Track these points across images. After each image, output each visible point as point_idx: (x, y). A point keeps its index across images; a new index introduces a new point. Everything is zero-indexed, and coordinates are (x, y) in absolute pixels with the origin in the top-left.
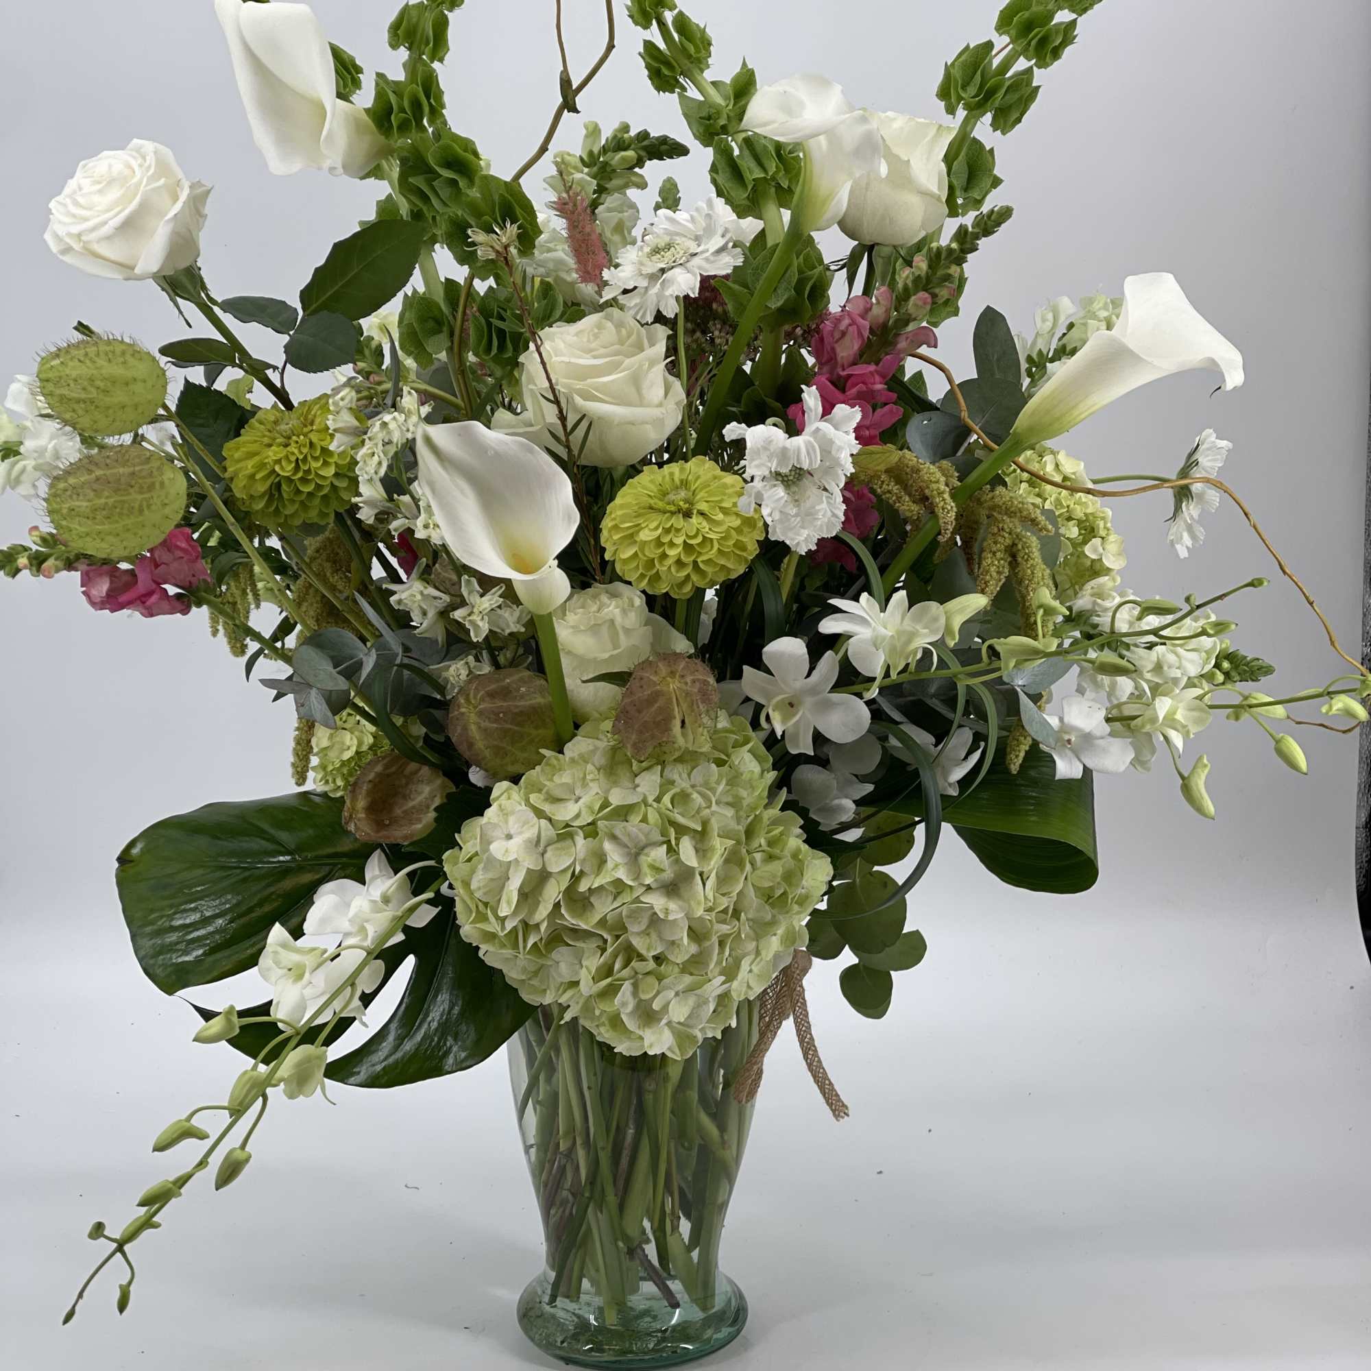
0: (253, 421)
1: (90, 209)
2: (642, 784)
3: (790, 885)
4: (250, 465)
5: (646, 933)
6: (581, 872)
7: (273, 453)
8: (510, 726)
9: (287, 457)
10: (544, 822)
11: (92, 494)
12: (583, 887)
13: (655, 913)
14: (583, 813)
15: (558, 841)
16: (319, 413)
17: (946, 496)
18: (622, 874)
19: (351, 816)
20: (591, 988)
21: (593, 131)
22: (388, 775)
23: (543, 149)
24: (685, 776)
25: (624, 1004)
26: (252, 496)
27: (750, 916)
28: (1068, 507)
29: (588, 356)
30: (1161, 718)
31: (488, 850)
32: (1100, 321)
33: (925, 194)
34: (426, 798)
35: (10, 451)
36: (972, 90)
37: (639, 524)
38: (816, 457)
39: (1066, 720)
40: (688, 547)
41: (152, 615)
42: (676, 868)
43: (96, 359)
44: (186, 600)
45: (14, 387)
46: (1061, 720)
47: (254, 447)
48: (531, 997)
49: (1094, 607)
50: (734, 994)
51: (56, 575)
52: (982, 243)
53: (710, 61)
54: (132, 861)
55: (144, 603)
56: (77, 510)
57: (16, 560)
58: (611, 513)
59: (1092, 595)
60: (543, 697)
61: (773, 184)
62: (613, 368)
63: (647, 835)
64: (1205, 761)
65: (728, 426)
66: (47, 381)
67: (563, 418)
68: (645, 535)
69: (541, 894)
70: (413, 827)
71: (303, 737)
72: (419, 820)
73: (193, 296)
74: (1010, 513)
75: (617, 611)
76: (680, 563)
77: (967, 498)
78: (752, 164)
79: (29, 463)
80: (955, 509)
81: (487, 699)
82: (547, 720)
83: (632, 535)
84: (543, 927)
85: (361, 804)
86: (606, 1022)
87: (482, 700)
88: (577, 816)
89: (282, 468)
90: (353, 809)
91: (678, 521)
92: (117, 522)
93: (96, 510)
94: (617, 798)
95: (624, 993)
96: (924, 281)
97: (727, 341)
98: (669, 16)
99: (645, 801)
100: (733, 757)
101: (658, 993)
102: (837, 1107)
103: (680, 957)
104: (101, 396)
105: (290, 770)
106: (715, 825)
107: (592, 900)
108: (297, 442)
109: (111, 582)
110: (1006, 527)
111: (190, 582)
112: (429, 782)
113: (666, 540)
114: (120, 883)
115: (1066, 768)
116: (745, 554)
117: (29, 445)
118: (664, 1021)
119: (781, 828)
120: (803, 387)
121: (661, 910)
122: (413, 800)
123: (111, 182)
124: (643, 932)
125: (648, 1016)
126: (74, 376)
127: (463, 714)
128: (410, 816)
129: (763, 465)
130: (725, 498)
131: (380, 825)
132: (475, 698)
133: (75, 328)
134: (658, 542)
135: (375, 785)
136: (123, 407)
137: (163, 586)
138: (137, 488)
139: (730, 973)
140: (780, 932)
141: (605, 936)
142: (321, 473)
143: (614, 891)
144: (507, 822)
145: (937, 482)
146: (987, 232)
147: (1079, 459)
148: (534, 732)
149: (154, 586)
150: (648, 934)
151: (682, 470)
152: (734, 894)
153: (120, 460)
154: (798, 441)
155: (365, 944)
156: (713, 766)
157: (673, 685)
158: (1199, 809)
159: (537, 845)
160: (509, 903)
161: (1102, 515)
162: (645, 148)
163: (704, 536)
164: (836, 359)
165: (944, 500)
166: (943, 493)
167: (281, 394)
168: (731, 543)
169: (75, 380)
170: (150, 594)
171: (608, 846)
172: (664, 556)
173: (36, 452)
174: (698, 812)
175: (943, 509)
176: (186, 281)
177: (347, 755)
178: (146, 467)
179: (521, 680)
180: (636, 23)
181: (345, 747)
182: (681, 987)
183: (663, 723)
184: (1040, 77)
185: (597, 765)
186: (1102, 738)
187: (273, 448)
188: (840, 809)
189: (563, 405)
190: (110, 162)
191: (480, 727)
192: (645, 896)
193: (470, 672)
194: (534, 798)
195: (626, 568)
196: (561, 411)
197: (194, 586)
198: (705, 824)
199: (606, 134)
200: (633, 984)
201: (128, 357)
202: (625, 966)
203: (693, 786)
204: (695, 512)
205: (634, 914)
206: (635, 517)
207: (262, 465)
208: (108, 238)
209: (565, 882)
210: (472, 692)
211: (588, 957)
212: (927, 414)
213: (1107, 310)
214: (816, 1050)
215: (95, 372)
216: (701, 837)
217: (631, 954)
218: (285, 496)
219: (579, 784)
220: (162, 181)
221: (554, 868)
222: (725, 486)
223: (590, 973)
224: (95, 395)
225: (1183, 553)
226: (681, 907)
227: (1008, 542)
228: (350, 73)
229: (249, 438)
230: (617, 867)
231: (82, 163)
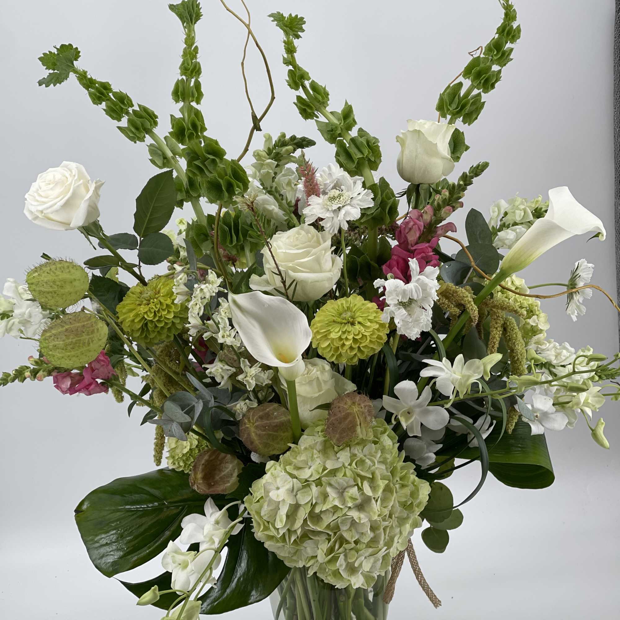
0: (128, 292)
1: (47, 198)
2: (341, 457)
3: (413, 498)
4: (132, 315)
5: (350, 530)
6: (316, 503)
7: (143, 309)
8: (270, 433)
9: (150, 310)
10: (295, 480)
11: (65, 337)
12: (317, 510)
13: (354, 520)
14: (314, 474)
15: (303, 489)
16: (162, 287)
17: (472, 303)
18: (337, 503)
19: (195, 482)
20: (325, 559)
21: (268, 138)
22: (211, 461)
23: (246, 150)
24: (360, 451)
25: (341, 565)
26: (133, 330)
27: (396, 516)
28: (520, 302)
29: (294, 249)
30: (582, 401)
31: (268, 496)
32: (521, 210)
33: (444, 158)
34: (230, 470)
35: (5, 315)
36: (454, 106)
37: (330, 330)
38: (420, 293)
39: (535, 406)
40: (355, 340)
41: (90, 394)
42: (362, 497)
43: (55, 271)
44: (106, 385)
45: (7, 284)
46: (532, 406)
47: (132, 307)
48: (290, 564)
49: (537, 349)
50: (391, 554)
51: (44, 379)
52: (475, 180)
53: (329, 102)
54: (82, 511)
55: (87, 389)
56: (57, 346)
57: (24, 374)
58: (314, 325)
59: (535, 343)
60: (286, 417)
61: (367, 159)
62: (307, 254)
63: (347, 483)
64: (602, 421)
65: (376, 281)
66: (32, 284)
67: (284, 282)
68: (333, 335)
69: (296, 515)
70: (226, 485)
71: (159, 442)
72: (228, 482)
73: (96, 234)
74: (503, 308)
75: (319, 373)
76: (351, 348)
77: (481, 303)
78: (356, 151)
79: (16, 320)
80: (477, 309)
81: (259, 420)
82: (289, 428)
83: (326, 336)
84: (299, 532)
85: (200, 475)
86: (331, 574)
87: (257, 420)
88: (311, 476)
89: (148, 316)
90: (195, 478)
91: (349, 327)
92: (78, 350)
93: (67, 345)
94: (330, 465)
95: (340, 560)
96: (448, 200)
97: (350, 234)
98: (307, 83)
99: (344, 465)
100: (381, 439)
101: (357, 559)
102: (436, 602)
103: (366, 540)
104: (59, 289)
105: (153, 459)
106: (378, 475)
107: (322, 516)
108: (153, 302)
109: (72, 380)
110: (500, 315)
111: (108, 376)
112: (231, 462)
113: (344, 337)
114: (78, 523)
115: (536, 429)
116: (381, 341)
117: (17, 312)
118: (360, 572)
119: (406, 471)
120: (409, 259)
121: (357, 519)
122: (223, 472)
123: (57, 184)
124: (348, 530)
125: (352, 569)
126: (45, 281)
127: (247, 427)
128: (224, 480)
129: (394, 298)
130: (370, 314)
131: (210, 486)
132: (253, 419)
133: (42, 257)
134: (340, 339)
135: (206, 466)
136: (70, 294)
137: (96, 380)
138: (86, 333)
139: (389, 544)
140: (410, 522)
141: (330, 533)
142: (167, 317)
143: (333, 511)
144: (276, 481)
145: (467, 297)
146: (477, 175)
147: (522, 278)
148: (282, 434)
149: (93, 380)
150: (351, 531)
151: (347, 302)
152: (390, 507)
153: (76, 320)
154: (411, 285)
155: (213, 547)
156: (373, 444)
157: (356, 409)
158: (602, 445)
159: (293, 491)
160: (281, 521)
161: (536, 304)
162: (296, 144)
163: (362, 334)
164: (408, 241)
165: (472, 305)
166: (470, 302)
167: (140, 278)
168: (375, 336)
169: (46, 283)
170: (90, 384)
171: (329, 490)
172: (344, 345)
173: (20, 315)
174: (369, 468)
175: (472, 310)
176: (93, 228)
177: (185, 451)
178: (89, 322)
179: (274, 409)
180: (292, 88)
181: (184, 447)
182: (367, 554)
183: (352, 428)
184: (484, 97)
185: (318, 450)
186: (552, 414)
187: (142, 306)
188: (428, 458)
189: (283, 275)
190: (53, 174)
191: (257, 434)
192: (349, 512)
193: (248, 407)
194: (288, 468)
195: (324, 352)
196: (282, 279)
197: (110, 378)
198: (373, 474)
199: (275, 139)
200: (344, 555)
201: (70, 268)
202: (340, 547)
203: (365, 456)
204: (357, 322)
205: (343, 522)
206: (327, 326)
207: (137, 315)
208: (57, 211)
209: (308, 509)
210: (251, 417)
211: (321, 544)
212: (449, 263)
213: (524, 205)
214: (422, 575)
215: (56, 278)
216: (372, 480)
217: (342, 541)
218: (150, 329)
219: (310, 460)
220: (81, 181)
221: (302, 502)
222: (368, 308)
223: (323, 552)
224: (56, 289)
225: (575, 319)
226: (366, 516)
227: (502, 322)
228: (153, 119)
229: (129, 302)
230: (334, 500)
231: (39, 175)
